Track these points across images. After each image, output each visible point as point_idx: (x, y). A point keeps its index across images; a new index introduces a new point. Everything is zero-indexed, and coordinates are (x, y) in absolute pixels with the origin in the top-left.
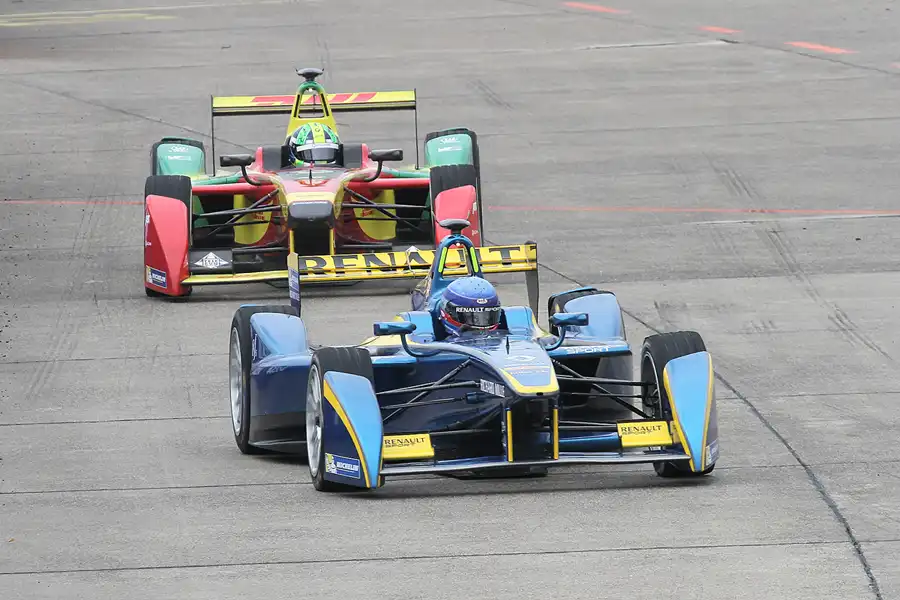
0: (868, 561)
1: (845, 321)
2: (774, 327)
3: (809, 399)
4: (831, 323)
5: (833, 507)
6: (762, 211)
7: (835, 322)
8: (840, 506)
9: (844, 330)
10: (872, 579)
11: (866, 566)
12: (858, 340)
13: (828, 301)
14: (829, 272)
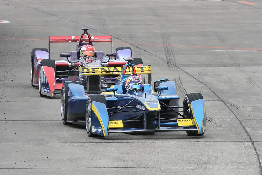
0: (256, 147)
1: (252, 80)
2: (232, 81)
3: (241, 101)
4: (247, 80)
5: (246, 132)
6: (229, 48)
7: (249, 80)
8: (248, 131)
9: (251, 82)
10: (257, 152)
11: (255, 148)
12: (255, 85)
13: (247, 74)
14: (248, 65)
